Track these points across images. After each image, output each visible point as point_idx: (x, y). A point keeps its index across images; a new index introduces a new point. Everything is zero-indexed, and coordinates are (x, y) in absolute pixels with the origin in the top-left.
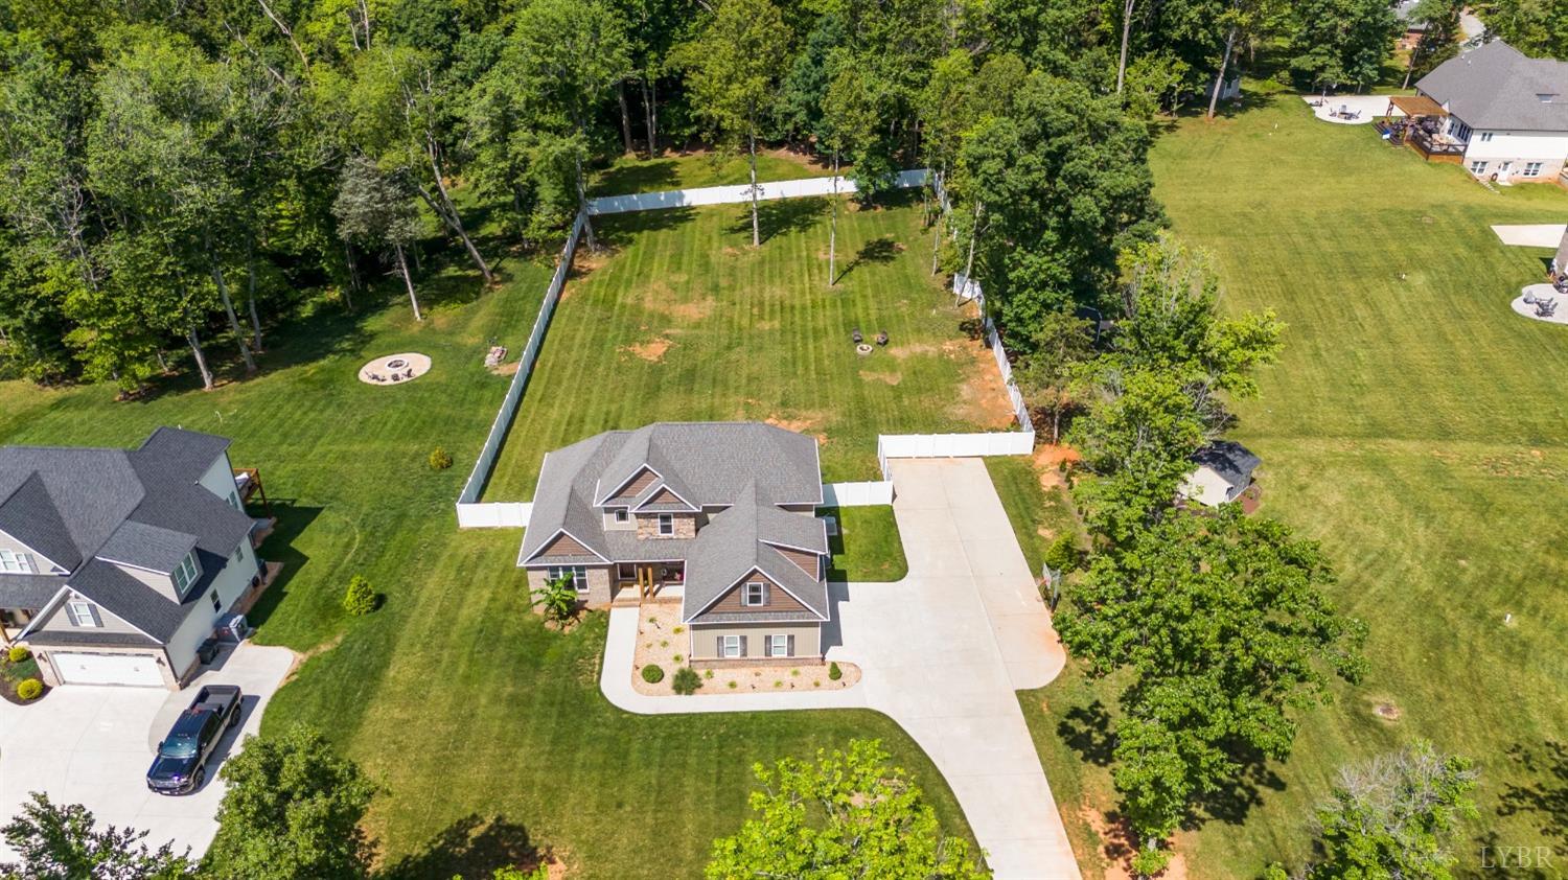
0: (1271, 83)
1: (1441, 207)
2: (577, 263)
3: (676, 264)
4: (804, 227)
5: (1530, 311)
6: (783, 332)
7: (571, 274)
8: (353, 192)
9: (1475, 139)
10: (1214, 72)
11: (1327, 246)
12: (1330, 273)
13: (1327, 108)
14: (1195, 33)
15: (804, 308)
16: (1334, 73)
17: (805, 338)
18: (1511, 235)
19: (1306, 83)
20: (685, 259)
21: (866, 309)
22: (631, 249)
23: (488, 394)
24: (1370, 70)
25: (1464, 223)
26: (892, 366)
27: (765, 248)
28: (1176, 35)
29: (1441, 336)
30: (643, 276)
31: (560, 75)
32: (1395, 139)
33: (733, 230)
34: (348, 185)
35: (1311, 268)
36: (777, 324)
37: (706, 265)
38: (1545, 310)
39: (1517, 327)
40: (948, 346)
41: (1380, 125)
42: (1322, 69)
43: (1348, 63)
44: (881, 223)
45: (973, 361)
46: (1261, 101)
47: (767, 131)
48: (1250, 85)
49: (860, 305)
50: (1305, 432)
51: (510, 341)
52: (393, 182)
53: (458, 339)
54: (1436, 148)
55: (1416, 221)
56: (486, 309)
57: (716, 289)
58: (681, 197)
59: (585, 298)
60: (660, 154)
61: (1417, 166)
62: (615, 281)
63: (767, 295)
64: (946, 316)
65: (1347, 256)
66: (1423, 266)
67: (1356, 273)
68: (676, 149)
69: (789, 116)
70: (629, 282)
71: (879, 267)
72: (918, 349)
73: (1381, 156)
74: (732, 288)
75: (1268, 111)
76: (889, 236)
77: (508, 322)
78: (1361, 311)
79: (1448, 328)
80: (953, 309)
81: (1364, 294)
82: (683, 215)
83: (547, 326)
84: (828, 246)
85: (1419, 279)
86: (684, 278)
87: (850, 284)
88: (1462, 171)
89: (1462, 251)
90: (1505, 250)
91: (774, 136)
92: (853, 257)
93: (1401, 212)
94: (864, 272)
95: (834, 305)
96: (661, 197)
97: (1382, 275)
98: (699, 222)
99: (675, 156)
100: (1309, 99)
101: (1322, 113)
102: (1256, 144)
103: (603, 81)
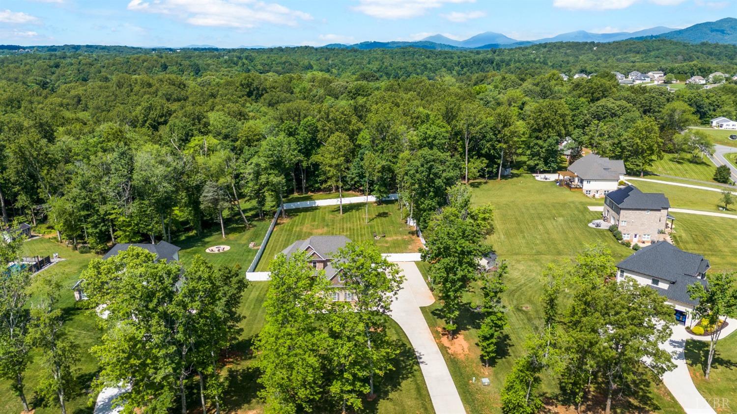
0: (521, 170)
1: (573, 202)
2: (278, 221)
3: (314, 220)
4: (358, 210)
5: (594, 226)
6: (350, 235)
7: (276, 224)
8: (208, 192)
9: (585, 183)
10: (499, 165)
11: (533, 212)
12: (532, 218)
13: (540, 177)
14: (490, 151)
15: (357, 229)
16: (541, 166)
17: (358, 236)
18: (592, 208)
19: (533, 170)
20: (317, 219)
21: (378, 229)
22: (297, 217)
23: (251, 254)
24: (554, 165)
25: (579, 206)
26: (387, 242)
27: (345, 215)
28: (483, 152)
29: (564, 232)
30: (302, 223)
31: (277, 157)
32: (560, 185)
33: (333, 211)
34: (206, 190)
35: (526, 217)
36: (348, 233)
37: (323, 219)
38: (598, 225)
39: (589, 229)
40: (405, 237)
41: (556, 181)
42: (537, 165)
43: (546, 163)
44: (383, 208)
45: (413, 240)
46: (518, 176)
47: (345, 185)
48: (515, 172)
49: (376, 228)
50: (516, 254)
51: (257, 241)
52: (221, 190)
53: (239, 242)
54: (573, 186)
55: (564, 205)
56: (248, 234)
57: (327, 225)
58: (315, 203)
59: (283, 230)
60: (307, 193)
61: (566, 192)
62: (292, 225)
63: (345, 227)
64: (406, 230)
65: (539, 214)
66: (563, 216)
67: (540, 218)
68: (312, 192)
69: (352, 179)
70: (297, 225)
71: (383, 219)
72: (395, 238)
73: (555, 189)
74: (333, 225)
75: (520, 178)
76: (386, 211)
77: (256, 236)
78: (540, 227)
79: (567, 231)
80: (407, 228)
81: (542, 224)
82: (317, 208)
83: (270, 237)
84: (365, 214)
85: (560, 219)
86: (316, 223)
87: (374, 223)
88: (582, 193)
89: (576, 212)
90: (590, 212)
91: (348, 187)
92: (374, 216)
93: (559, 203)
94: (378, 220)
95: (368, 228)
96: (308, 204)
97: (549, 218)
98: (321, 210)
99: (312, 194)
100: (534, 175)
101: (537, 178)
102: (514, 186)
103: (292, 160)
